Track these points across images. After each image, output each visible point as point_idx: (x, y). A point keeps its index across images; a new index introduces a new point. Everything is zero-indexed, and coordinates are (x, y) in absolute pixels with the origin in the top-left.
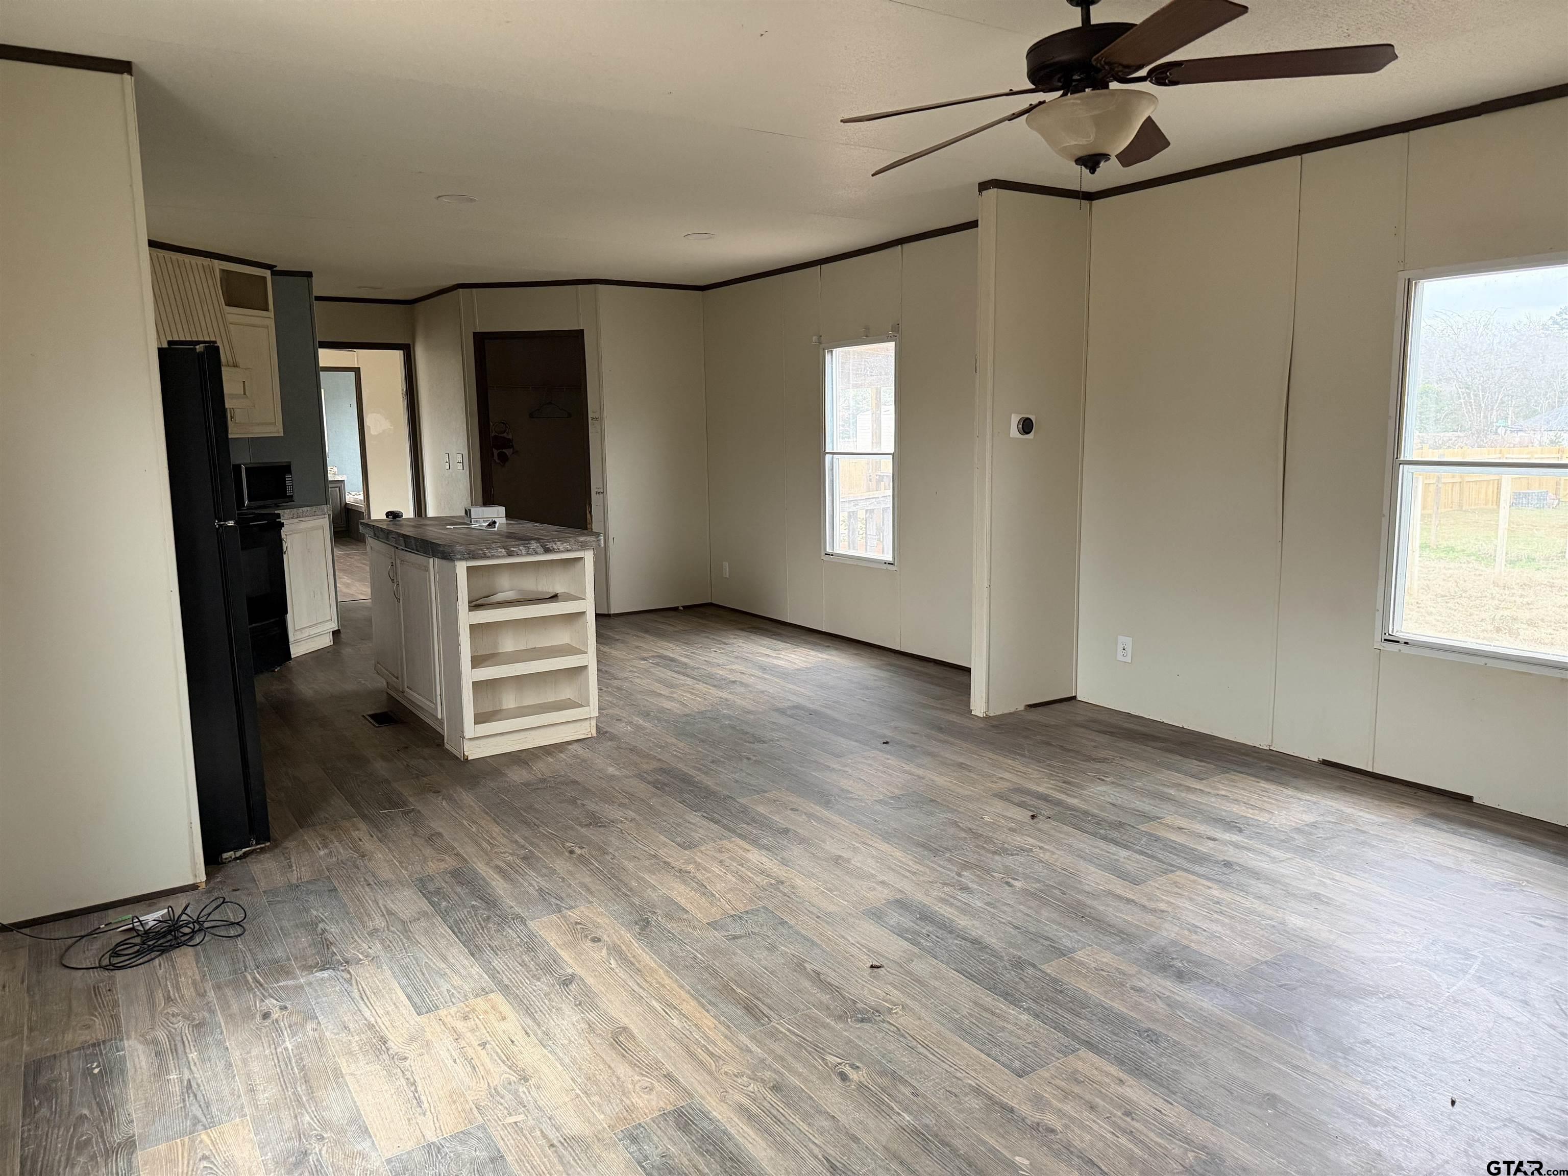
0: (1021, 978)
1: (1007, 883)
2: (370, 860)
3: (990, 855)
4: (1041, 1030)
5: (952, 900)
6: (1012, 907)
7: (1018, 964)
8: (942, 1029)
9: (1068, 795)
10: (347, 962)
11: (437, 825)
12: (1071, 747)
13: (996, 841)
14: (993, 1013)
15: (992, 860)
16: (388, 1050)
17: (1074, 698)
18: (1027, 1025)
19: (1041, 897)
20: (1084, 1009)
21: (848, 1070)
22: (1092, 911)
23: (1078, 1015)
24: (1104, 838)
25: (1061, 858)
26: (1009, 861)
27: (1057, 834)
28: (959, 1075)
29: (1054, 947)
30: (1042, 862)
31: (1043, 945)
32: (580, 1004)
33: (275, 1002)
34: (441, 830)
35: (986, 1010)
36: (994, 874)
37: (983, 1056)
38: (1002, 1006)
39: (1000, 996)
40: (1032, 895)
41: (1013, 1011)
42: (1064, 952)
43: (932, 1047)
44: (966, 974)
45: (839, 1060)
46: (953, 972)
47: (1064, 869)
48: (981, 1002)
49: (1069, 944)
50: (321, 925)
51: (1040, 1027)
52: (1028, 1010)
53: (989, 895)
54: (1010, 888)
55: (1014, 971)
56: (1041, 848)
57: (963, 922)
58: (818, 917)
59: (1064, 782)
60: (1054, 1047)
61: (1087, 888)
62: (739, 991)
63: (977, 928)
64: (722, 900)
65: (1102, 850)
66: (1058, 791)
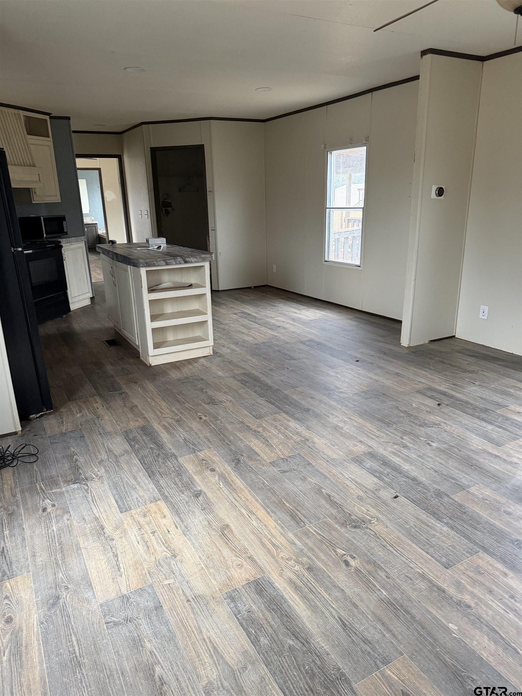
0: (441, 504)
1: (428, 444)
2: (102, 420)
3: (418, 427)
4: (456, 538)
5: (399, 453)
6: (432, 458)
7: (439, 494)
8: (400, 535)
9: (456, 392)
10: (87, 479)
11: (135, 401)
12: (454, 364)
13: (420, 419)
14: (428, 526)
15: (419, 430)
16: (104, 533)
17: (454, 336)
18: (447, 534)
19: (448, 453)
20: (478, 524)
21: (349, 559)
22: (476, 462)
23: (476, 528)
24: (478, 418)
25: (456, 429)
26: (428, 430)
27: (453, 415)
28: (412, 565)
29: (458, 484)
30: (446, 431)
31: (452, 483)
32: (204, 509)
33: (50, 502)
34: (137, 404)
35: (423, 523)
36: (421, 438)
37: (424, 553)
38: (432, 521)
39: (431, 514)
40: (442, 451)
41: (438, 525)
42: (464, 487)
43: (395, 546)
44: (411, 500)
45: (344, 552)
46: (403, 498)
47: (459, 436)
48: (420, 517)
49: (465, 482)
50: (75, 457)
51: (455, 535)
52: (447, 524)
53: (419, 451)
54: (430, 447)
55: (437, 499)
56: (445, 423)
57: (406, 467)
58: (328, 461)
59: (454, 385)
60: (464, 549)
61: (472, 448)
62: (287, 505)
63: (414, 471)
64: (277, 449)
65: (478, 425)
66: (451, 390)
